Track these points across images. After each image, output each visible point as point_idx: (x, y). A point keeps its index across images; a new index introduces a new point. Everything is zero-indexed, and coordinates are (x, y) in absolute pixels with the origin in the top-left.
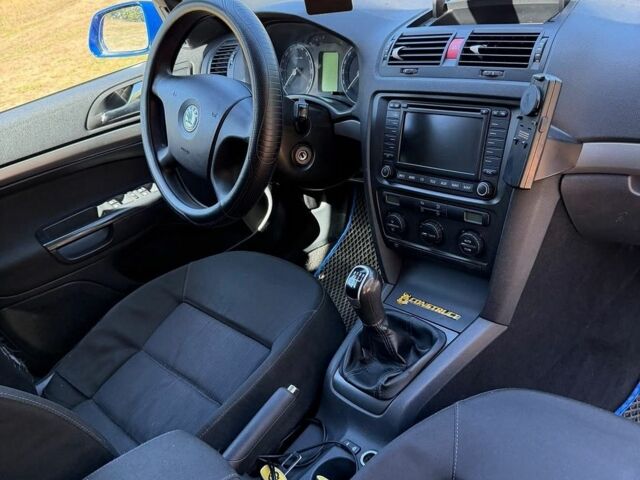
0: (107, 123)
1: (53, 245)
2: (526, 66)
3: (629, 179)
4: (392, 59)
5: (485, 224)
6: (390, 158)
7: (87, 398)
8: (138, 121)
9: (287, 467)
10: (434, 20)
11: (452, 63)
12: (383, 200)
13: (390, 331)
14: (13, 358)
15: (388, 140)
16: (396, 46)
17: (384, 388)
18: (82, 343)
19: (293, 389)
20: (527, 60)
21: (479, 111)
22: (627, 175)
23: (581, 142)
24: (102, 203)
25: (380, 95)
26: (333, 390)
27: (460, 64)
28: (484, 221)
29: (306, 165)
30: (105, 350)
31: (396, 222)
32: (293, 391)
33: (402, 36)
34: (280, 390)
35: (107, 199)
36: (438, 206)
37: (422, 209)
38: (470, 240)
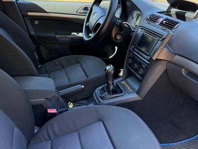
0: (82, 13)
1: (57, 36)
2: (172, 30)
3: (183, 69)
4: (147, 19)
5: (146, 68)
6: (135, 44)
7: (48, 73)
8: (86, 16)
9: (74, 104)
10: (165, 14)
11: (158, 24)
12: (129, 55)
13: (111, 85)
14: (37, 56)
15: (137, 40)
16: (150, 16)
17: (103, 97)
18: (53, 61)
19: (83, 86)
20: (173, 28)
21: (157, 38)
22: (183, 68)
23: (175, 54)
24: (73, 32)
25: (141, 27)
26: (94, 94)
27: (159, 24)
28: (146, 67)
29: (118, 40)
30: (57, 65)
31: (129, 61)
32: (83, 87)
33: (153, 14)
34: (80, 85)
35: (75, 32)
36: (139, 60)
37: (135, 59)
38: (141, 71)
